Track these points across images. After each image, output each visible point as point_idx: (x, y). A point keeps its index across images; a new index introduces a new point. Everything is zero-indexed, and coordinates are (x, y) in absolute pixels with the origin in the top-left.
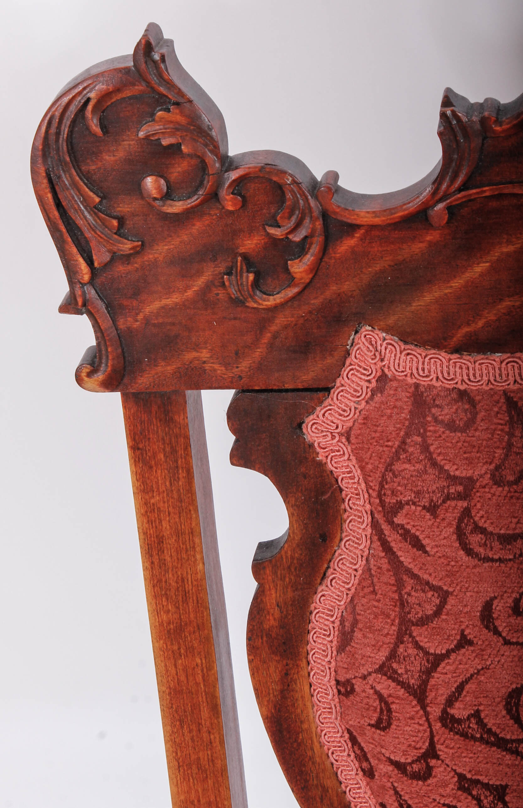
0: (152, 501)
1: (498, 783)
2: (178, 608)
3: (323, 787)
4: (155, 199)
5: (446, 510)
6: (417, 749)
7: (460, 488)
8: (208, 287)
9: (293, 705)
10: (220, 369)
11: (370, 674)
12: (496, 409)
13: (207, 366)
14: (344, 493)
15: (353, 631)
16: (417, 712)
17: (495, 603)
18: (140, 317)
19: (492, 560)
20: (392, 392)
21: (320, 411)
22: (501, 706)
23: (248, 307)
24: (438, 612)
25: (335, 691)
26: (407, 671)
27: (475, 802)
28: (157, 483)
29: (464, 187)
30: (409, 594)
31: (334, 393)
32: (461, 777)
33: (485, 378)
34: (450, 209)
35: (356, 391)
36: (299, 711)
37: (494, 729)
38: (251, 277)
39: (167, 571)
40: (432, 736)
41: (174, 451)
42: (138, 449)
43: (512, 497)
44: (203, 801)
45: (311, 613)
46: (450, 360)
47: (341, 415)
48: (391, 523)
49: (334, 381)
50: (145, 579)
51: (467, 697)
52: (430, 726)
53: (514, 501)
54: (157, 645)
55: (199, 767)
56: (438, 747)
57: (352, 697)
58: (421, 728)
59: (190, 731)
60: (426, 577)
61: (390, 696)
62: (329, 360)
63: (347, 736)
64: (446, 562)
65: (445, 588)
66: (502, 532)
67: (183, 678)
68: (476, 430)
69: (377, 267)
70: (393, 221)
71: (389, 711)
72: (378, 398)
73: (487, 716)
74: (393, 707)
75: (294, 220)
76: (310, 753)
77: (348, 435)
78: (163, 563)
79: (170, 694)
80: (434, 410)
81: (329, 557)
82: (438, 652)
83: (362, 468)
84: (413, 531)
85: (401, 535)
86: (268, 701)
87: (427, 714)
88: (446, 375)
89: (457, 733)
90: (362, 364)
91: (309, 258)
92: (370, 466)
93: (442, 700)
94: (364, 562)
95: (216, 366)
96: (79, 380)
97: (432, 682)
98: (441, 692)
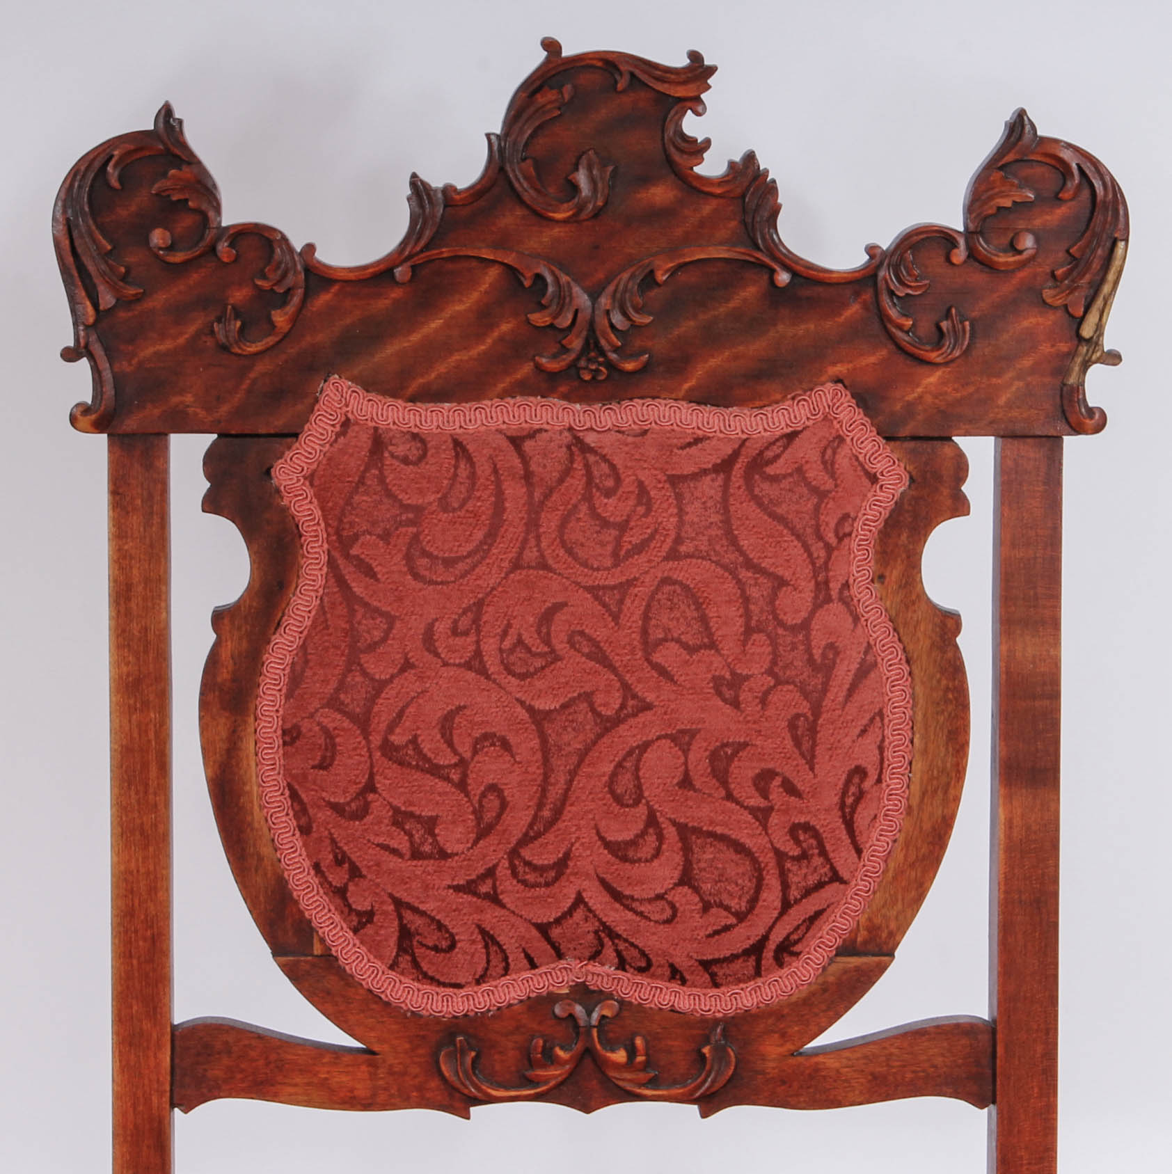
0: (126, 547)
1: (430, 814)
2: (138, 659)
3: (258, 854)
4: (161, 249)
5: (398, 536)
6: (356, 784)
7: (411, 516)
8: (197, 336)
9: (238, 764)
10: (202, 413)
11: (317, 710)
12: (444, 447)
13: (191, 410)
14: (303, 538)
15: (303, 671)
16: (360, 743)
17: (437, 624)
18: (135, 361)
19: (437, 583)
20: (354, 434)
21: (288, 454)
22: (436, 730)
23: (232, 353)
24: (384, 640)
25: (281, 742)
26: (353, 700)
27: (407, 838)
28: (132, 529)
29: (427, 247)
30: (359, 623)
31: (302, 438)
32: (396, 810)
33: (435, 424)
34: (414, 268)
35: (322, 434)
36: (242, 772)
37: (429, 754)
38: (239, 324)
39: (131, 621)
40: (372, 766)
41: (151, 496)
42: (119, 494)
43: (455, 523)
44: (142, 870)
45: (263, 665)
46: (405, 407)
47: (307, 458)
48: (347, 556)
49: (302, 427)
50: (110, 629)
51: (407, 723)
52: (370, 757)
53: (457, 526)
54: (114, 699)
55: (142, 832)
56: (377, 778)
57: (298, 743)
58: (363, 759)
59: (137, 793)
60: (375, 604)
61: (335, 729)
62: (300, 407)
63: (287, 793)
64: (394, 587)
65: (393, 613)
66: (446, 555)
67: (136, 735)
68: (427, 463)
69: (348, 321)
70: (365, 277)
71: (334, 745)
72: (341, 440)
73: (423, 741)
74: (338, 740)
75: (279, 272)
76: (249, 819)
77: (310, 478)
78: (128, 613)
79: (121, 752)
80: (390, 448)
81: (284, 606)
82: (383, 677)
83: (323, 509)
84: (367, 560)
85: (355, 566)
86: (214, 762)
87: (369, 742)
88: (401, 419)
89: (395, 762)
90: (329, 410)
91: (291, 309)
92: (330, 504)
93: (383, 726)
94: (318, 602)
95: (198, 411)
96: (73, 420)
97: (376, 709)
98: (383, 719)
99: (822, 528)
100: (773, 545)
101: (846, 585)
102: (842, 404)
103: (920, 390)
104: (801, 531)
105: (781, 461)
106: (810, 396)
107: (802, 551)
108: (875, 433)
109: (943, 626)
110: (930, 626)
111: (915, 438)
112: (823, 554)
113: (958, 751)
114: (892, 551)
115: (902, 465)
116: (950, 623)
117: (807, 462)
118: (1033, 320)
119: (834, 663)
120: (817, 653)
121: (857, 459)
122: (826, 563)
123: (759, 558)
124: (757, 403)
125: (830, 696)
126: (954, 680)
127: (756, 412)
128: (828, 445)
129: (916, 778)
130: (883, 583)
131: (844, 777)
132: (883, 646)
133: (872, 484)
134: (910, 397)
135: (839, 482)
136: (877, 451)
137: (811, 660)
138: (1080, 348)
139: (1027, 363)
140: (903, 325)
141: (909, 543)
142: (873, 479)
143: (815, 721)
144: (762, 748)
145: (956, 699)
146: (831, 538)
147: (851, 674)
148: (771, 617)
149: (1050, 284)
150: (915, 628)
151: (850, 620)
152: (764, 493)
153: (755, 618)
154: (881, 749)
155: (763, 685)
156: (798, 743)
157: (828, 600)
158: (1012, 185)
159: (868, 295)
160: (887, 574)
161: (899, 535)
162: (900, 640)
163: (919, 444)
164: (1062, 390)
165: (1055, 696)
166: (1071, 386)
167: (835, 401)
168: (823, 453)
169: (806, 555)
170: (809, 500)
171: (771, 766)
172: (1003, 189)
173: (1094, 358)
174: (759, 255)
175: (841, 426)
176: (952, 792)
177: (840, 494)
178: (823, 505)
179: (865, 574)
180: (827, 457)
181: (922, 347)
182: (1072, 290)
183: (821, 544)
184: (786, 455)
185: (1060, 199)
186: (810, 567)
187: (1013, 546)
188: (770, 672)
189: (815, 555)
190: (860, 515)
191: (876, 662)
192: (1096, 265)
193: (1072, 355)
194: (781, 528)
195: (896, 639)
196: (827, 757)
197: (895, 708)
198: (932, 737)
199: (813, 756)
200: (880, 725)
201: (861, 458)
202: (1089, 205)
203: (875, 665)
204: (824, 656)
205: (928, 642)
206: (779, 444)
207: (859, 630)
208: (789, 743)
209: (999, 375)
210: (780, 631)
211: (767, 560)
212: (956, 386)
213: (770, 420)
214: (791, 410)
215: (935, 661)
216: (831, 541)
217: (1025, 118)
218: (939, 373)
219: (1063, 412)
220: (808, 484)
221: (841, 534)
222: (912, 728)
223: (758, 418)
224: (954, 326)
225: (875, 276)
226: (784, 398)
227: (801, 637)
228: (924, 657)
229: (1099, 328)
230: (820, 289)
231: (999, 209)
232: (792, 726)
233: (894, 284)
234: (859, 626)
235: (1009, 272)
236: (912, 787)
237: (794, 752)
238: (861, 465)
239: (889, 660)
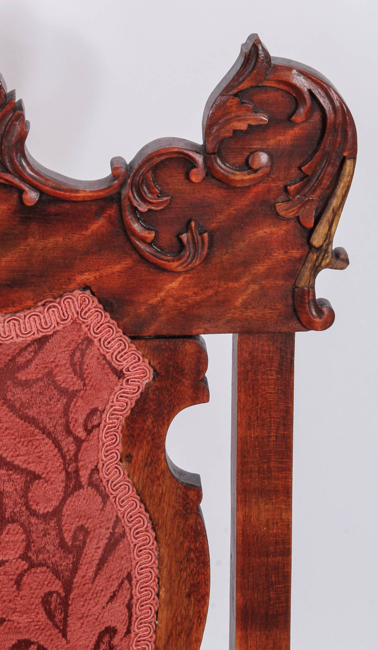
99: (71, 425)
100: (25, 444)
101: (96, 470)
102: (89, 310)
103: (162, 294)
104: (51, 429)
105: (33, 366)
106: (59, 303)
107: (53, 446)
108: (121, 334)
109: (186, 497)
110: (174, 498)
111: (158, 337)
112: (73, 448)
113: (199, 601)
114: (139, 435)
115: (147, 361)
116: (192, 494)
117: (56, 366)
118: (268, 230)
119: (84, 543)
120: (68, 537)
121: (105, 357)
122: (76, 455)
123: (12, 456)
124: (10, 309)
125: (80, 573)
126: (196, 541)
127: (8, 317)
128: (77, 348)
129: (163, 626)
130: (130, 462)
131: (95, 638)
132: (131, 517)
133: (119, 378)
134: (154, 301)
135: (87, 382)
136: (123, 350)
137: (62, 544)
138: (311, 254)
139: (261, 268)
140: (146, 238)
141: (154, 427)
142: (120, 374)
143: (67, 597)
144: (18, 623)
145: (197, 557)
146: (81, 433)
147: (100, 551)
148: (24, 508)
149: (282, 197)
150: (160, 499)
151: (100, 499)
152: (16, 397)
153: (9, 510)
154: (129, 607)
155: (17, 569)
156: (50, 615)
157: (79, 486)
158: (248, 110)
159: (112, 211)
160: (134, 454)
161: (145, 421)
162: (147, 510)
163: (162, 342)
164: (294, 291)
165: (287, 552)
166: (303, 289)
167: (83, 306)
168: (72, 355)
169: (56, 450)
170: (59, 400)
171: (26, 637)
172: (239, 113)
173: (323, 263)
174: (9, 177)
175: (89, 330)
176: (194, 635)
177: (88, 392)
178: (72, 405)
179: (113, 457)
180: (76, 360)
181: (164, 257)
182: (304, 204)
183: (71, 439)
184: (37, 361)
185: (292, 121)
186: (61, 460)
187: (249, 426)
188: (24, 557)
189: (65, 450)
190: (108, 407)
191: (124, 532)
192: (326, 182)
193: (303, 260)
194: (33, 428)
195: (143, 509)
196: (79, 625)
197: (142, 569)
198: (176, 590)
199: (65, 625)
200: (128, 586)
201: (108, 356)
202: (319, 126)
203: (123, 535)
204: (74, 538)
205: (172, 511)
206: (30, 349)
207: (108, 507)
208: (43, 617)
209: (236, 279)
210: (33, 520)
211: (19, 458)
212: (196, 290)
213: (22, 326)
214: (42, 316)
215: (179, 526)
216: (80, 435)
217: (260, 48)
218: (180, 279)
219: (295, 310)
220: (57, 387)
221: (89, 427)
222: (158, 583)
223: (11, 323)
224: (193, 238)
225: (119, 194)
226: (35, 306)
227: (52, 523)
228: (169, 523)
229: (329, 237)
230: (68, 206)
231: (235, 131)
232: (46, 601)
233: (137, 202)
234: (108, 503)
235: (245, 189)
236: (159, 632)
237: (47, 624)
238: (109, 363)
239: (137, 529)
